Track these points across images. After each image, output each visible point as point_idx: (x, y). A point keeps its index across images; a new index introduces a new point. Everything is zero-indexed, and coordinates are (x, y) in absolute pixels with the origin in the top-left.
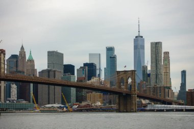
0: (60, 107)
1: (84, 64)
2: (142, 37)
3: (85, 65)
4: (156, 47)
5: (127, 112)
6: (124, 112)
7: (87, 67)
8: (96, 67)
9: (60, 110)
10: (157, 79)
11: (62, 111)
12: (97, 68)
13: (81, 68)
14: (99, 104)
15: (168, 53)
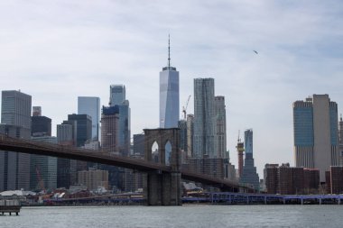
0: (30, 197)
1: (69, 116)
2: (175, 69)
3: (71, 117)
4: (204, 87)
5: (163, 205)
6: (156, 205)
7: (76, 122)
8: (91, 122)
9: (31, 202)
10: (204, 145)
11: (35, 203)
12: (93, 124)
13: (65, 122)
14: (102, 190)
15: (223, 98)
